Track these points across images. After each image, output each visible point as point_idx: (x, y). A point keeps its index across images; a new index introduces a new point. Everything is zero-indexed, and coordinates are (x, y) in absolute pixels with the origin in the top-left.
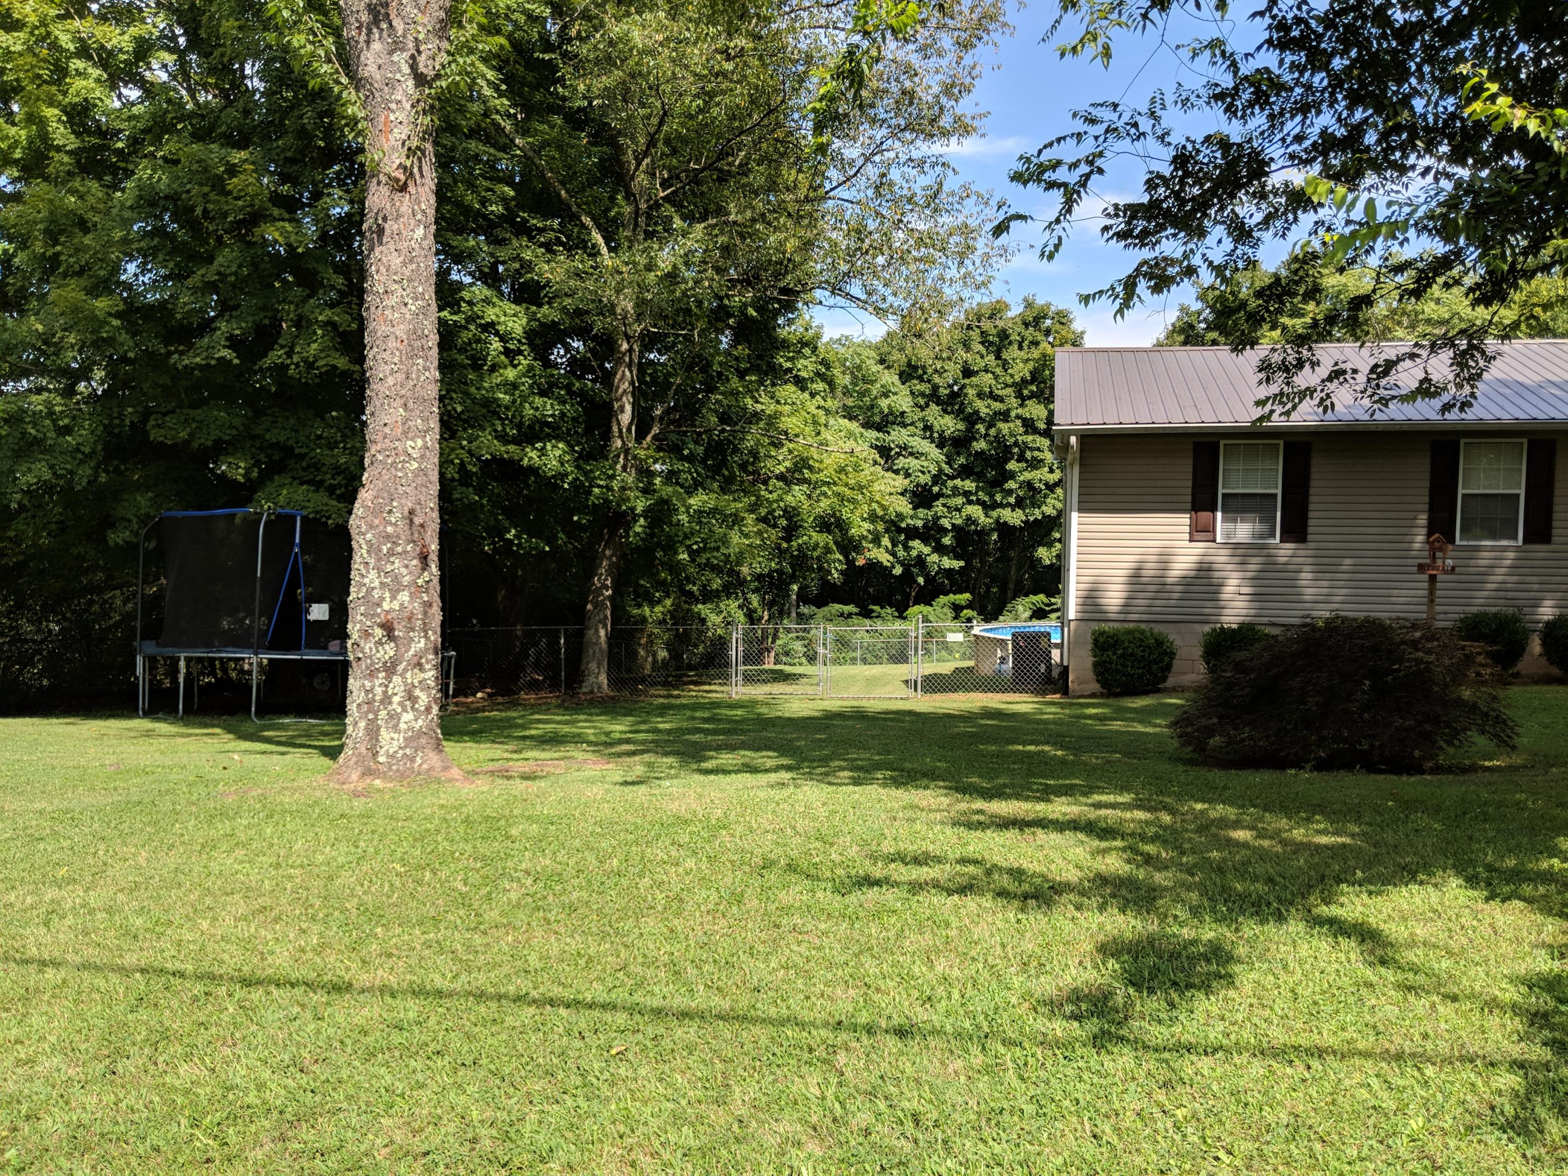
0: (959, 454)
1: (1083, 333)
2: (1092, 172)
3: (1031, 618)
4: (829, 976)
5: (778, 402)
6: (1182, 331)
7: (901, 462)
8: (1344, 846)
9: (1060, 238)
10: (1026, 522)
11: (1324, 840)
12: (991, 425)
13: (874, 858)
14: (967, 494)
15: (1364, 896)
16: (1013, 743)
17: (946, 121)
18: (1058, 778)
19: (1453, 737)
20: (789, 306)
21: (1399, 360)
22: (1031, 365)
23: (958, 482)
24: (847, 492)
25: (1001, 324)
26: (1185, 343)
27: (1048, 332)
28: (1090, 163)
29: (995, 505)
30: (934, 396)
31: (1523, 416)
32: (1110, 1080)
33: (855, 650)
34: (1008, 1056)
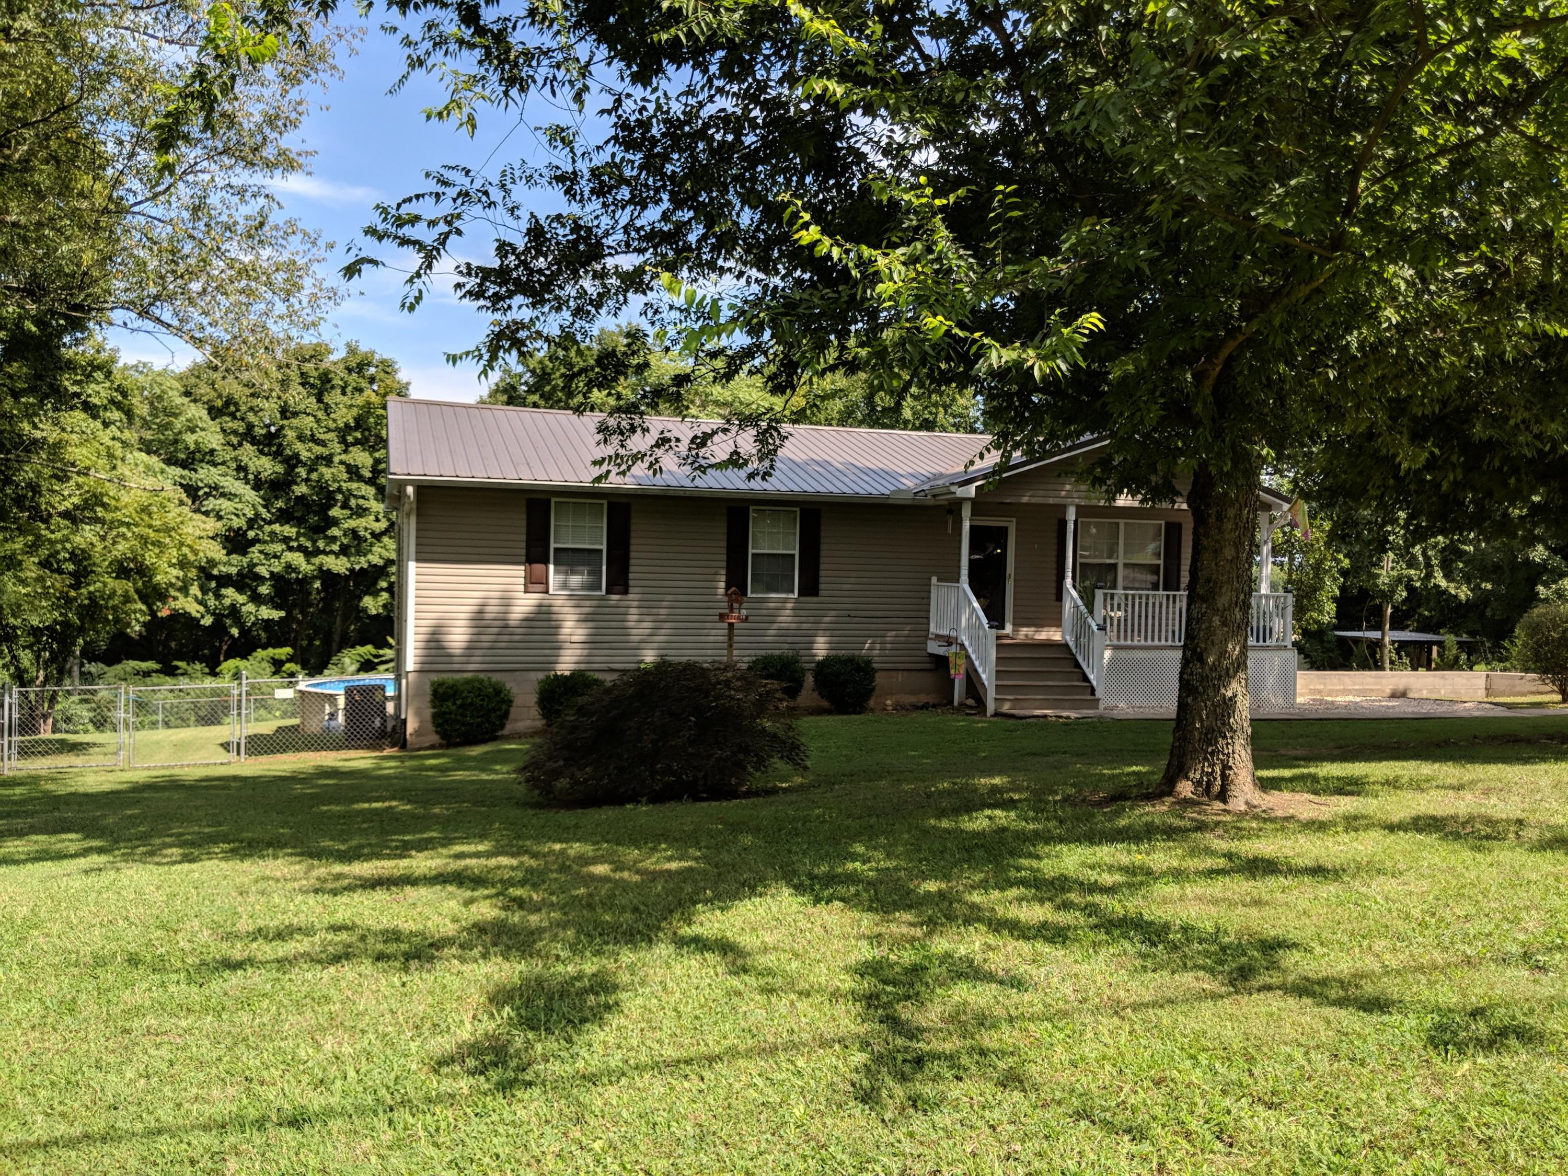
0: (277, 498)
1: (408, 384)
2: (450, 232)
3: (359, 671)
4: (201, 1076)
5: (63, 430)
6: (505, 391)
7: (210, 504)
8: (691, 869)
9: (420, 291)
10: (352, 570)
11: (674, 866)
12: (311, 470)
13: (230, 937)
14: (286, 540)
15: (718, 912)
16: (358, 801)
17: (269, 152)
18: (414, 833)
19: (760, 764)
20: (77, 325)
21: (714, 433)
22: (355, 412)
23: (277, 527)
24: (152, 534)
25: (323, 366)
26: (508, 404)
27: (372, 380)
28: (450, 223)
29: (317, 552)
30: (248, 435)
31: (796, 489)
32: (525, 1128)
33: (155, 712)
34: (418, 1124)
